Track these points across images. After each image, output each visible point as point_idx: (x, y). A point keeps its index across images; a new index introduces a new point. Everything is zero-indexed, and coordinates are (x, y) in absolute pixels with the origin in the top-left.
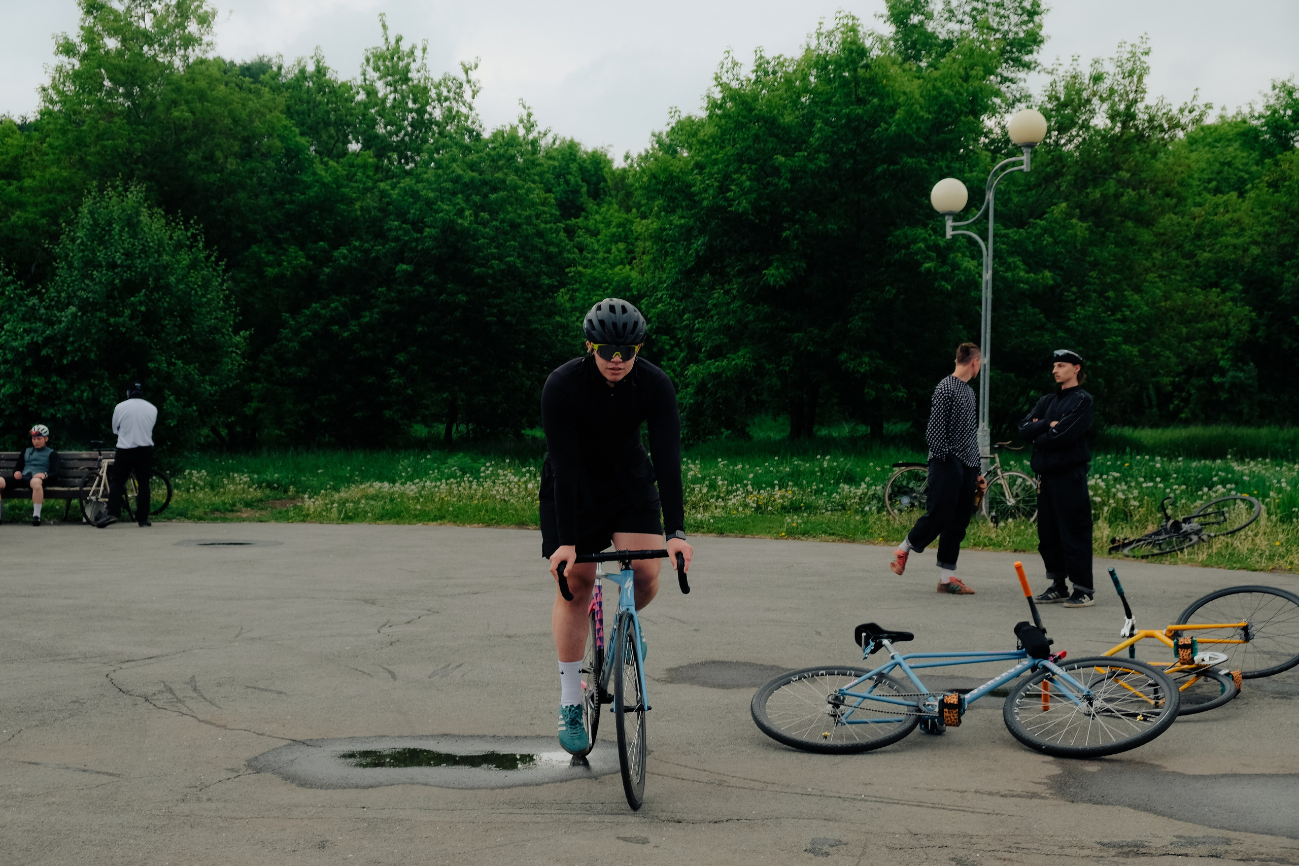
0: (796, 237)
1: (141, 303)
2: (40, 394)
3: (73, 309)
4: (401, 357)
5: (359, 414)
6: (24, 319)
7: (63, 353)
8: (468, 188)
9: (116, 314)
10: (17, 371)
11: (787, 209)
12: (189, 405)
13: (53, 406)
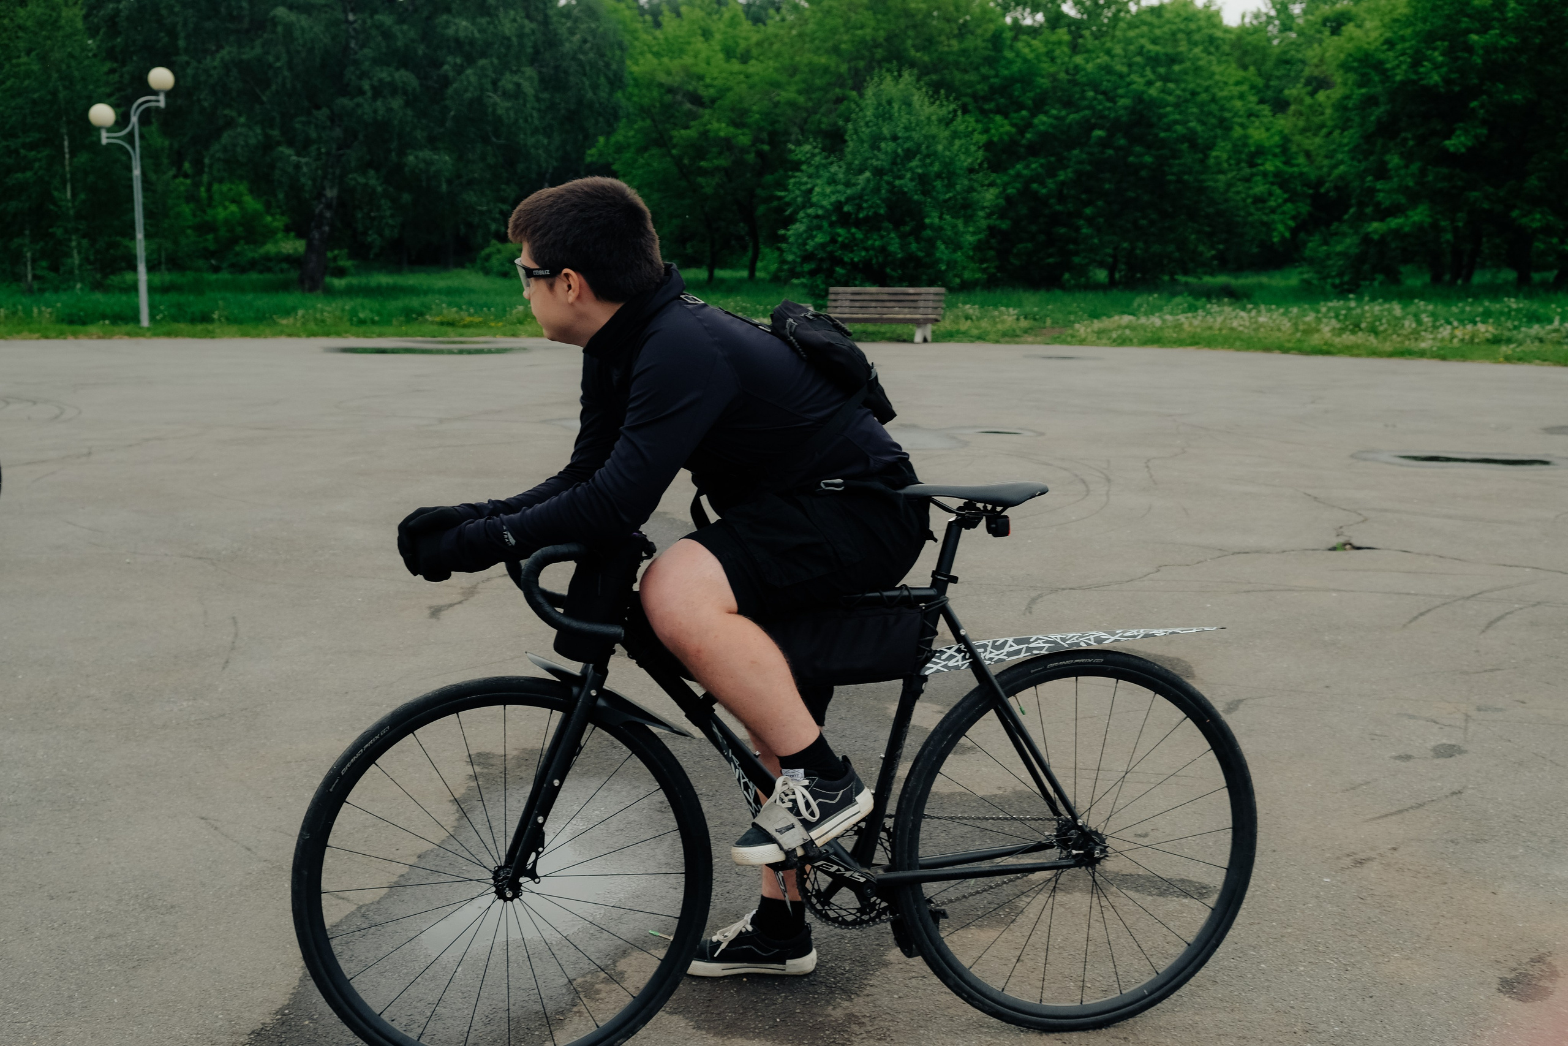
0: (1482, 106)
1: (917, 167)
2: (843, 242)
3: (867, 174)
4: (1088, 211)
5: (1051, 260)
6: (829, 184)
7: (860, 208)
8: (1154, 61)
9: (901, 177)
10: (825, 224)
11: (1476, 81)
12: (955, 251)
13: (852, 251)
